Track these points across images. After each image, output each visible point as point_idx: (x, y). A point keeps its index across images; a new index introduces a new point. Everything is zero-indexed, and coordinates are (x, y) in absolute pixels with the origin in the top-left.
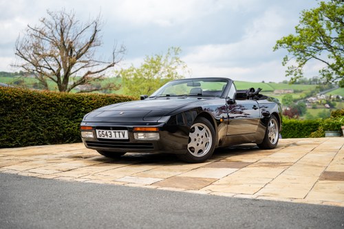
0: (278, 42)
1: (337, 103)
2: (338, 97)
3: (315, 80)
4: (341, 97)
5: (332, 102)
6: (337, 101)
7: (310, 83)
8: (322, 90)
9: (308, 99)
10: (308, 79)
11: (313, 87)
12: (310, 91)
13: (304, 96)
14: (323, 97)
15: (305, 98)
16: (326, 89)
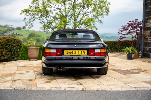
0: (22, 11)
1: (16, 36)
2: (16, 34)
3: (6, 26)
4: (18, 34)
5: (14, 36)
6: (16, 35)
7: (4, 27)
8: (10, 30)
9: (4, 34)
10: (3, 25)
11: (6, 29)
12: (4, 31)
13: (2, 33)
14: (10, 33)
15: (3, 33)
16: (11, 30)
